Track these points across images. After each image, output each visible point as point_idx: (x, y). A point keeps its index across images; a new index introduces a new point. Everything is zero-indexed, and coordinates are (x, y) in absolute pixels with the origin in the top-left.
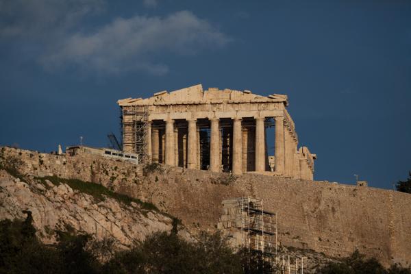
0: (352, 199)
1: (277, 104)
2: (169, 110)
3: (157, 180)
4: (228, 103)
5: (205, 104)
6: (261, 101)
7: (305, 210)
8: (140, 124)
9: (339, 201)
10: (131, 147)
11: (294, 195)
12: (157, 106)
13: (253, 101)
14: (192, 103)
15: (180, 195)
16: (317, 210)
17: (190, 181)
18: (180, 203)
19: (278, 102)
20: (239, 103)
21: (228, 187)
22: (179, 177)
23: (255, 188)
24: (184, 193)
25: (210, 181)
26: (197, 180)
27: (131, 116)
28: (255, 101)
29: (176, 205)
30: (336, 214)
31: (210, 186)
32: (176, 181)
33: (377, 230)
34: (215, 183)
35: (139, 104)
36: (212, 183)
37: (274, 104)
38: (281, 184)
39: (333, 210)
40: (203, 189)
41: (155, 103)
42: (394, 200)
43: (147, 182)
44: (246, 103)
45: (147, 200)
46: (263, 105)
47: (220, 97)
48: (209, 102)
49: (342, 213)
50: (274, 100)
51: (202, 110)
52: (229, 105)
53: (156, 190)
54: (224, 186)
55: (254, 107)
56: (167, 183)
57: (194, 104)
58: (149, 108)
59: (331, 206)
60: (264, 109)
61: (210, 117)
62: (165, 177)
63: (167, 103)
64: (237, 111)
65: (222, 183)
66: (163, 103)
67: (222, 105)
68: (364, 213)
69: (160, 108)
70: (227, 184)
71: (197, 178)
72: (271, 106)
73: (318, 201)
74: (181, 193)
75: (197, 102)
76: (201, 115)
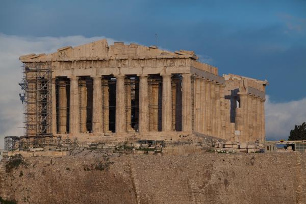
0: (250, 168)
1: (183, 60)
2: (73, 67)
3: (22, 174)
4: (133, 59)
5: (110, 60)
6: (167, 57)
7: (192, 187)
8: (43, 81)
9: (234, 172)
10: (34, 105)
11: (179, 172)
12: (61, 62)
13: (159, 57)
14: (96, 59)
15: (47, 187)
16: (207, 185)
17: (59, 171)
18: (47, 196)
19: (184, 58)
20: (144, 59)
21: (103, 172)
22: (47, 168)
23: (133, 170)
24: (51, 185)
25: (82, 169)
26: (68, 169)
27: (34, 73)
28: (161, 57)
29: (42, 198)
30: (229, 187)
31: (82, 174)
32: (44, 173)
33: (279, 199)
34: (88, 169)
35: (42, 60)
36: (85, 169)
37: (180, 60)
38: (165, 163)
39: (226, 183)
40: (74, 178)
41: (58, 60)
42: (302, 163)
43: (10, 178)
44: (152, 59)
45: (9, 197)
46: (169, 61)
47: (126, 52)
48: (113, 58)
49: (237, 184)
50: (180, 56)
51: (106, 67)
52: (134, 61)
53: (20, 185)
54: (98, 172)
55: (161, 64)
56: (34, 176)
57: (98, 60)
58: (53, 64)
59: (223, 179)
60: (170, 66)
61: (115, 74)
62: (31, 170)
63: (71, 59)
64: (143, 67)
65: (97, 168)
66: (67, 59)
67: (127, 61)
68: (263, 182)
69: (64, 65)
70: (102, 169)
71: (68, 167)
72: (178, 63)
73: (208, 175)
74: (49, 184)
75: (101, 59)
76: (106, 72)
